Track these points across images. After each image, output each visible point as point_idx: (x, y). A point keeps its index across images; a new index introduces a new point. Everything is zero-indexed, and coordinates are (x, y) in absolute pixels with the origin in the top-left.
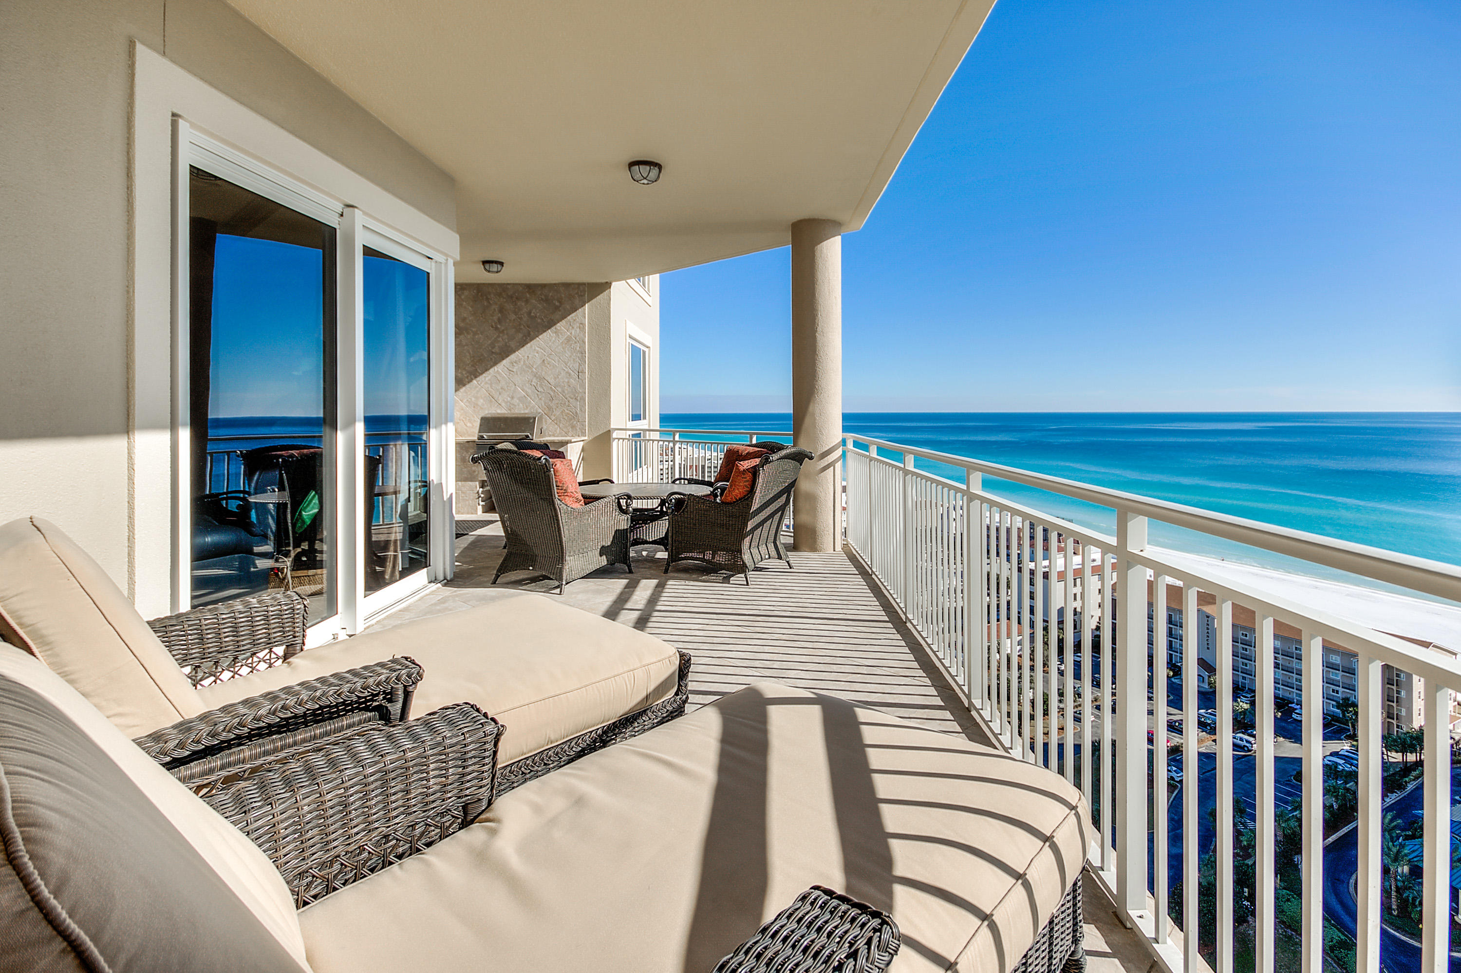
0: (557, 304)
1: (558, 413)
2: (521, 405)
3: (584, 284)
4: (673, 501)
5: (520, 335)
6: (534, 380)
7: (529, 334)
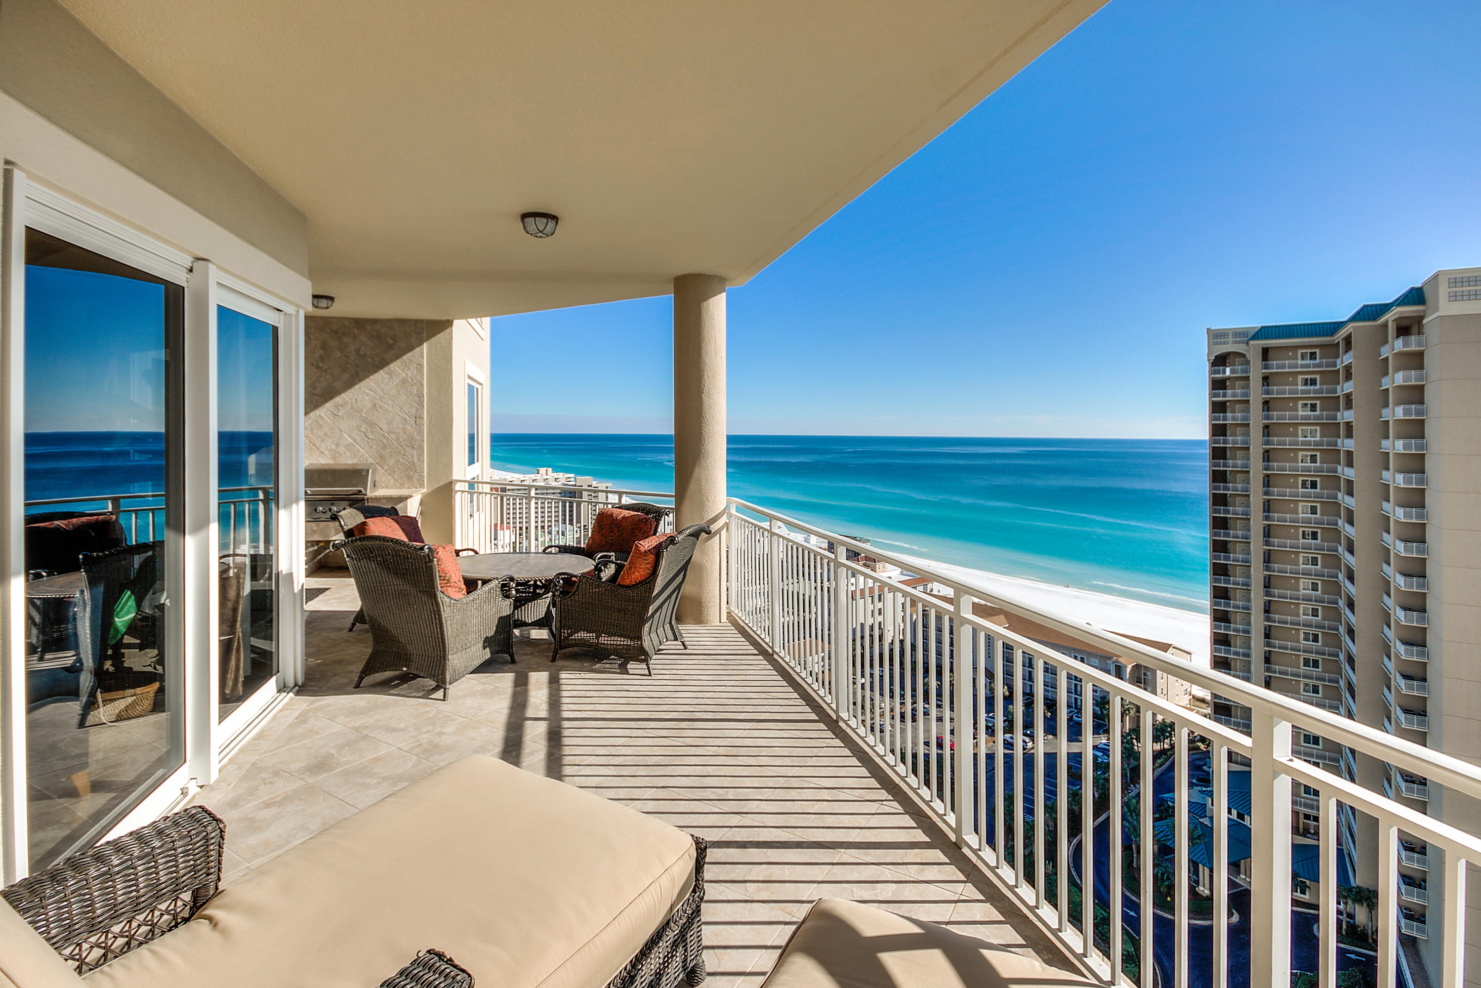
0: (391, 342)
1: (392, 463)
2: (348, 454)
3: (421, 321)
4: (561, 582)
5: (347, 376)
6: (364, 425)
7: (357, 374)
